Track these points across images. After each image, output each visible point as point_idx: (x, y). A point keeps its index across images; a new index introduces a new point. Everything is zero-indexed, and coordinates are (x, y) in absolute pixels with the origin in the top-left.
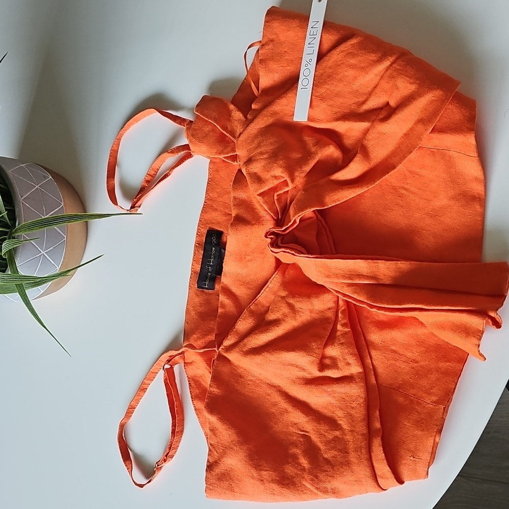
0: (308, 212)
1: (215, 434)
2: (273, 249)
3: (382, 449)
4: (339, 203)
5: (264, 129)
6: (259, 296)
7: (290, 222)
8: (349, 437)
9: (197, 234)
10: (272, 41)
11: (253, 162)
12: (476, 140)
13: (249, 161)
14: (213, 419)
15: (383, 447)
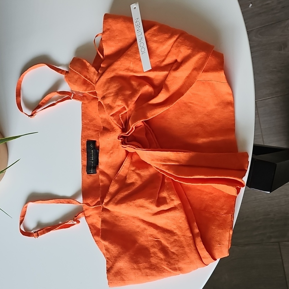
0: (140, 123)
1: (108, 252)
2: (123, 146)
3: (202, 243)
4: (155, 116)
5: (110, 79)
6: (119, 171)
7: (130, 129)
8: (182, 239)
9: (81, 144)
10: (108, 29)
11: (106, 98)
12: (225, 74)
13: (104, 98)
14: (106, 243)
15: (202, 242)
